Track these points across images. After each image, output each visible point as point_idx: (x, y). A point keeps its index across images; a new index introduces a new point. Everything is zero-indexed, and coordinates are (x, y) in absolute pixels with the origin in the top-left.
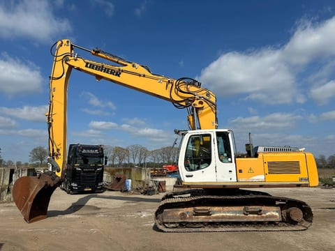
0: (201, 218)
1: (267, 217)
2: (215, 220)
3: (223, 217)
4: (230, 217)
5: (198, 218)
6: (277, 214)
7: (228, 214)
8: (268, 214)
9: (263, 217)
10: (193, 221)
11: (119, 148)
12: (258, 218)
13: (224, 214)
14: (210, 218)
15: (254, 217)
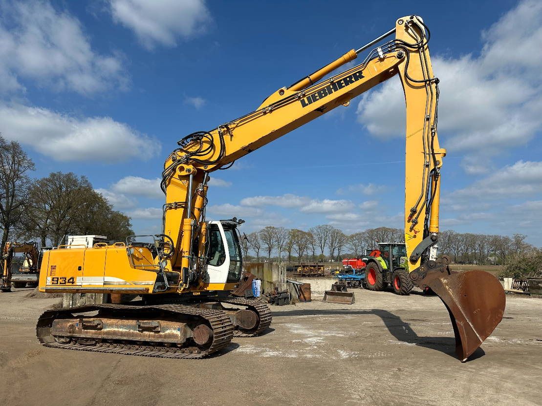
0: (91, 333)
1: (166, 336)
2: (105, 337)
3: (114, 333)
4: (122, 334)
5: (87, 332)
6: (178, 333)
7: (121, 330)
8: (168, 332)
9: (161, 336)
10: (82, 336)
11: (298, 231)
12: (154, 336)
13: (116, 329)
14: (100, 334)
15: (149, 336)
